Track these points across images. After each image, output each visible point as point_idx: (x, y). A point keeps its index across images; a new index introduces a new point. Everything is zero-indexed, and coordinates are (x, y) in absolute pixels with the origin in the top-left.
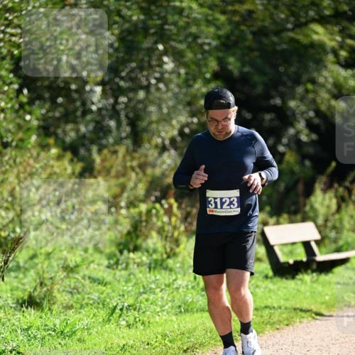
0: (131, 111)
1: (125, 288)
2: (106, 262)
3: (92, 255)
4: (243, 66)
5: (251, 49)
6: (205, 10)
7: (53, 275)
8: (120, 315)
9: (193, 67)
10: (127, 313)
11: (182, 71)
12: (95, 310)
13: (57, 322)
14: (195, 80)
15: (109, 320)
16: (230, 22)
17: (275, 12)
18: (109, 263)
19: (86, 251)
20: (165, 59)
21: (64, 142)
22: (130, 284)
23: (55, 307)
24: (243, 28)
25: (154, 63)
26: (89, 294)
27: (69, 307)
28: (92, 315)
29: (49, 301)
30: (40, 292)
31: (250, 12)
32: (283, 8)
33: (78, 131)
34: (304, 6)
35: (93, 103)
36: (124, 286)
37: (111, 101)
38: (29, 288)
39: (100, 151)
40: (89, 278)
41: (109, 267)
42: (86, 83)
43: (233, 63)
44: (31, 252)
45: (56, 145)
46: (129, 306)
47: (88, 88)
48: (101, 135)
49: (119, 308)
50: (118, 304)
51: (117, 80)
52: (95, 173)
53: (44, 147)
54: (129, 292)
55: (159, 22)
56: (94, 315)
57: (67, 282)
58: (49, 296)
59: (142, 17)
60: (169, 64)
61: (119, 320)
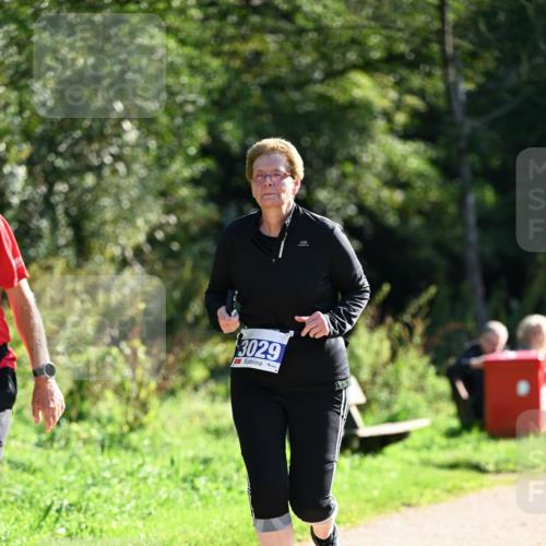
0: (75, 205)
1: (64, 478)
2: (34, 438)
3: (13, 426)
4: (246, 135)
5: (257, 111)
6: (188, 50)
8: (57, 520)
9: (171, 140)
10: (67, 515)
11: (153, 144)
12: (19, 512)
14: (172, 156)
15: (40, 527)
16: (227, 68)
17: (297, 53)
18: (40, 440)
20: (127, 125)
22: (72, 472)
24: (247, 78)
25: (109, 130)
26: (8, 486)
28: (13, 520)
31: (258, 55)
32: (308, 48)
34: (340, 45)
35: (14, 193)
36: (62, 475)
37: (43, 189)
40: (9, 462)
41: (39, 445)
42: (3, 161)
43: (231, 131)
46: (70, 505)
47: (7, 169)
48: (27, 241)
49: (54, 508)
50: (53, 503)
51: (52, 157)
54: (70, 484)
56: (16, 519)
60: (131, 133)
61: (54, 528)
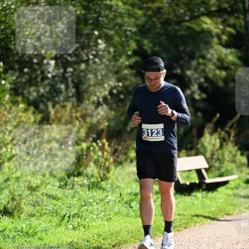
0: (76, 78)
1: (72, 202)
2: (58, 184)
3: (48, 179)
4: (154, 46)
5: (160, 35)
6: (128, 7)
7: (21, 193)
8: (68, 221)
9: (119, 47)
10: (73, 219)
11: (112, 50)
12: (51, 218)
13: (24, 226)
14: (120, 56)
15: (61, 224)
16: (145, 15)
17: (177, 8)
18: (61, 185)
19: (44, 176)
20: (100, 41)
21: (28, 99)
22: (75, 199)
23: (22, 215)
24: (154, 19)
25: (92, 44)
26: (46, 206)
27: (32, 215)
28: (48, 221)
29: (18, 211)
30: (12, 205)
31: (159, 9)
32: (182, 6)
33: (38, 92)
34: (197, 4)
35: (49, 72)
36: (71, 201)
37: (62, 71)
38: (4, 202)
39: (54, 106)
40: (46, 195)
41: (60, 187)
42: (44, 58)
43: (147, 45)
44: (6, 177)
45: (23, 102)
46: (74, 215)
47: (45, 62)
48: (55, 94)
49: (67, 216)
50: (66, 213)
51: (66, 56)
52: (51, 121)
53: (15, 103)
54: (74, 205)
55: (95, 15)
56: (50, 221)
57: (31, 197)
58: (18, 208)
59: (83, 12)
60: (102, 45)
61: (67, 225)
